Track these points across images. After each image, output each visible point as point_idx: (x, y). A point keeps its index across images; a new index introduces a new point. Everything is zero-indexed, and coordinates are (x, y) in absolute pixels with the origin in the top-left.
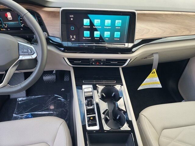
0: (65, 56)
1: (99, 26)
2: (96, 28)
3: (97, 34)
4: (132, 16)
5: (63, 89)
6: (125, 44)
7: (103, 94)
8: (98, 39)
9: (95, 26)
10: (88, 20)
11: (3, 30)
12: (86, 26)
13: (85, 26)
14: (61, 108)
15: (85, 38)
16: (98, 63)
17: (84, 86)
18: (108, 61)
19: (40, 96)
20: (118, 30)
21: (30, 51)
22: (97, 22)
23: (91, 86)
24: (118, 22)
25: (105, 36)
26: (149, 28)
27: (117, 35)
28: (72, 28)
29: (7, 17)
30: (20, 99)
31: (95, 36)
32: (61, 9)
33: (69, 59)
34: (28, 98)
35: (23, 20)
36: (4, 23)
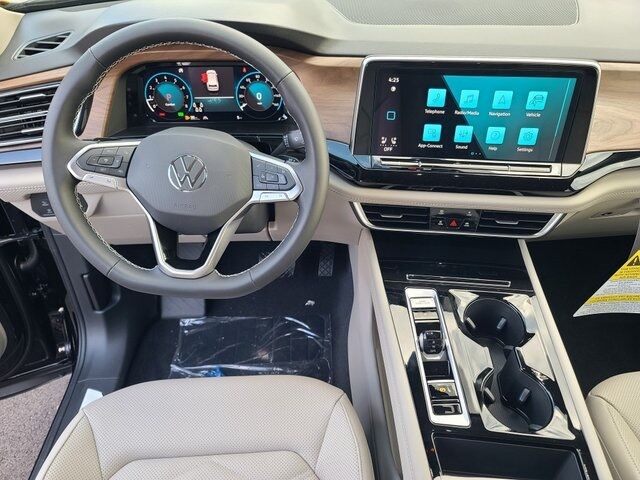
0: (357, 198)
1: (472, 110)
2: (462, 116)
3: (463, 134)
4: (585, 80)
5: (310, 302)
6: (549, 166)
7: (469, 319)
8: (466, 147)
9: (459, 110)
10: (443, 92)
11: (190, 120)
12: (433, 109)
13: (429, 108)
14: (307, 359)
15: (424, 146)
16: (454, 224)
17: (410, 292)
18: (488, 217)
19: (244, 318)
20: (530, 123)
21: (282, 180)
22: (468, 97)
23: (432, 292)
24: (537, 98)
25: (489, 140)
26: (630, 116)
27: (528, 136)
28: (391, 115)
29: (205, 84)
30: (187, 322)
31: (457, 138)
32: (366, 61)
33: (366, 207)
34: (210, 320)
35: (246, 92)
36: (195, 101)
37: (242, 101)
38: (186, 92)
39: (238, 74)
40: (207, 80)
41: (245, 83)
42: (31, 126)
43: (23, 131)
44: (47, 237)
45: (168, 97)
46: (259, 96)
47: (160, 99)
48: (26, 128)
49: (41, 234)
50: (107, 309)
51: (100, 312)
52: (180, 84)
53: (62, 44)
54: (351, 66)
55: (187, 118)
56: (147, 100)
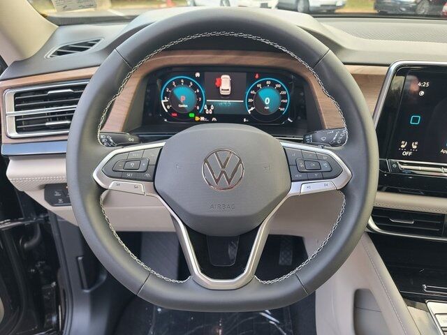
11: (199, 121)
15: (446, 152)
28: (416, 120)
29: (219, 87)
35: (256, 97)
36: (206, 103)
37: (251, 105)
38: (199, 95)
39: (251, 79)
40: (220, 84)
41: (256, 89)
42: (54, 119)
43: (47, 124)
44: (52, 222)
45: (182, 99)
46: (267, 101)
47: (174, 101)
48: (49, 121)
49: (46, 219)
50: (93, 289)
51: (87, 291)
52: (195, 87)
53: (92, 48)
54: (366, 73)
55: (197, 119)
56: (163, 101)
